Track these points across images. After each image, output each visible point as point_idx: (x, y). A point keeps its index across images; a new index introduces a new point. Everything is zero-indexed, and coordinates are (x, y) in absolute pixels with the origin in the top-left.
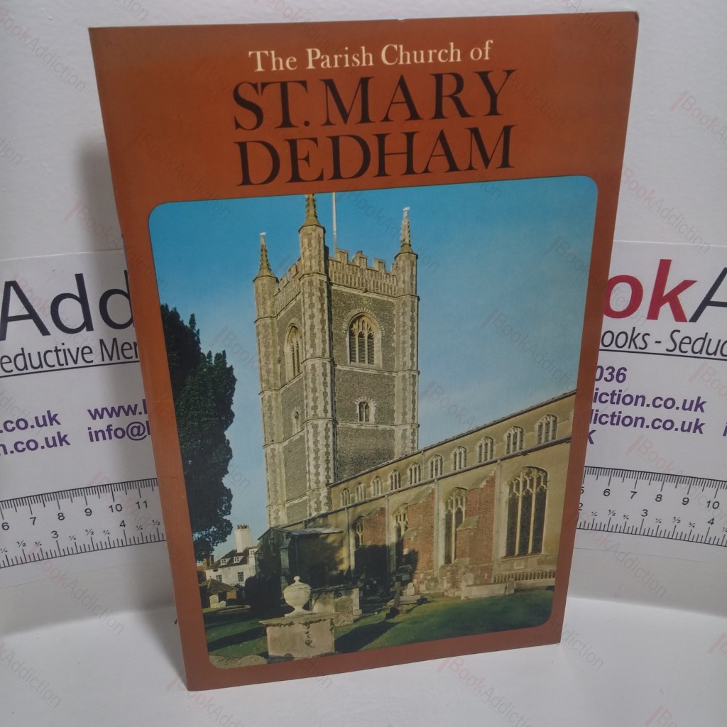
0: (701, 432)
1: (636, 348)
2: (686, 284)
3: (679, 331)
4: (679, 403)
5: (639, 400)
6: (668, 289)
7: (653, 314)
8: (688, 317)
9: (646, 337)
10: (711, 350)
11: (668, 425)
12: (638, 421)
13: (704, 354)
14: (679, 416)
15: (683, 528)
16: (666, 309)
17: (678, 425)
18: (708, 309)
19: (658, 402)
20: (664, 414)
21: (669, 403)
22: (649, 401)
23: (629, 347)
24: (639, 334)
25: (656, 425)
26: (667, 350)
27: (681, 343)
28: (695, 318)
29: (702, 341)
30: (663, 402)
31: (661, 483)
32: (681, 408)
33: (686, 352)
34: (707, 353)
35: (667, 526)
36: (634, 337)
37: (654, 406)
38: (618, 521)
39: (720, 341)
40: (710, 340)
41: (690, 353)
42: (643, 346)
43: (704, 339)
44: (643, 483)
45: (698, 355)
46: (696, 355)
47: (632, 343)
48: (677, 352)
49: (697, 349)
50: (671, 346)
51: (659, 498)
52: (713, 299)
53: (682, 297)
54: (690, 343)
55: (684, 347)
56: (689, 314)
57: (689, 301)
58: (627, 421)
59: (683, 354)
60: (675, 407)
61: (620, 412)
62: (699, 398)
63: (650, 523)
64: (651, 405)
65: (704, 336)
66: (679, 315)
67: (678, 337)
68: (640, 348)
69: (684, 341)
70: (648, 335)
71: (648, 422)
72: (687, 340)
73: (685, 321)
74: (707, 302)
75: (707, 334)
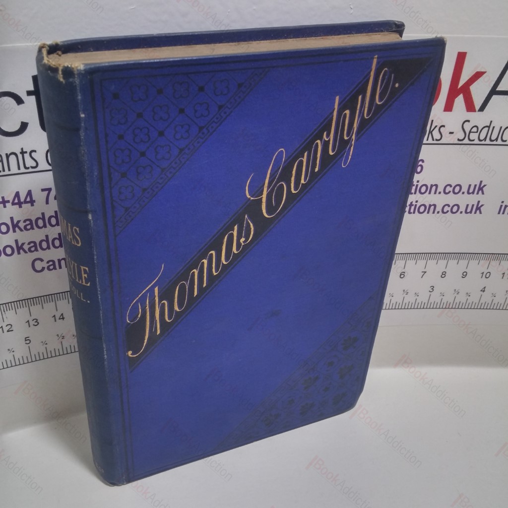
0: (480, 213)
1: (433, 140)
2: (478, 75)
3: (468, 121)
4: (465, 189)
5: (432, 188)
6: (462, 82)
7: (449, 107)
8: (477, 107)
9: (442, 129)
10: (493, 138)
11: (454, 209)
12: (430, 208)
13: (488, 141)
14: (464, 200)
15: (461, 298)
16: (460, 101)
17: (462, 209)
18: (494, 97)
19: (448, 189)
20: (451, 199)
21: (456, 189)
22: (441, 189)
23: (427, 140)
24: (436, 126)
25: (445, 210)
26: (459, 140)
27: (470, 132)
28: (482, 109)
29: (487, 129)
30: (452, 188)
31: (446, 261)
32: (466, 193)
33: (474, 140)
34: (491, 140)
35: (449, 298)
36: (432, 130)
37: (445, 193)
38: (410, 299)
39: (501, 127)
40: (494, 127)
41: (477, 142)
42: (439, 138)
43: (489, 127)
44: (432, 263)
45: (483, 142)
46: (481, 142)
47: (430, 135)
48: (466, 141)
49: (482, 137)
50: (461, 136)
51: (444, 275)
52: (499, 89)
53: (473, 88)
54: (477, 132)
55: (473, 136)
56: (478, 104)
57: (479, 91)
58: (422, 209)
59: (471, 143)
60: (461, 192)
61: (417, 202)
62: (481, 182)
63: (436, 298)
64: (442, 193)
65: (489, 125)
66: (470, 107)
67: (468, 127)
68: (437, 140)
69: (472, 131)
70: (444, 126)
71: (439, 208)
72: (475, 129)
73: (474, 111)
74: (494, 92)
75: (491, 122)
